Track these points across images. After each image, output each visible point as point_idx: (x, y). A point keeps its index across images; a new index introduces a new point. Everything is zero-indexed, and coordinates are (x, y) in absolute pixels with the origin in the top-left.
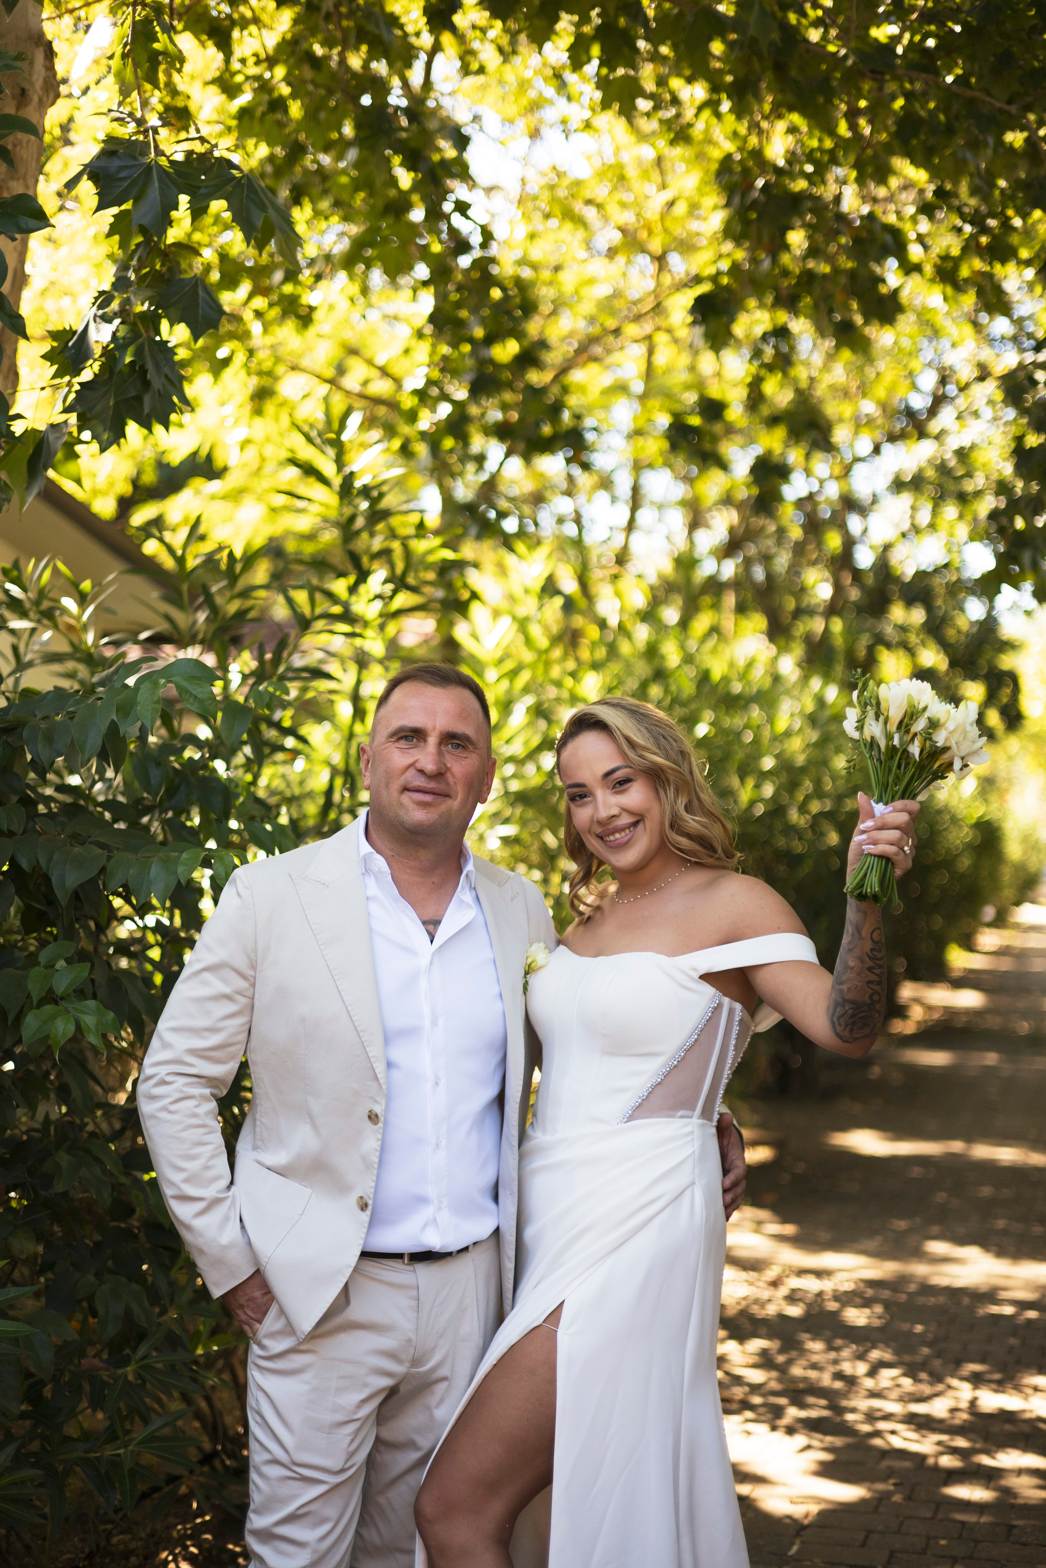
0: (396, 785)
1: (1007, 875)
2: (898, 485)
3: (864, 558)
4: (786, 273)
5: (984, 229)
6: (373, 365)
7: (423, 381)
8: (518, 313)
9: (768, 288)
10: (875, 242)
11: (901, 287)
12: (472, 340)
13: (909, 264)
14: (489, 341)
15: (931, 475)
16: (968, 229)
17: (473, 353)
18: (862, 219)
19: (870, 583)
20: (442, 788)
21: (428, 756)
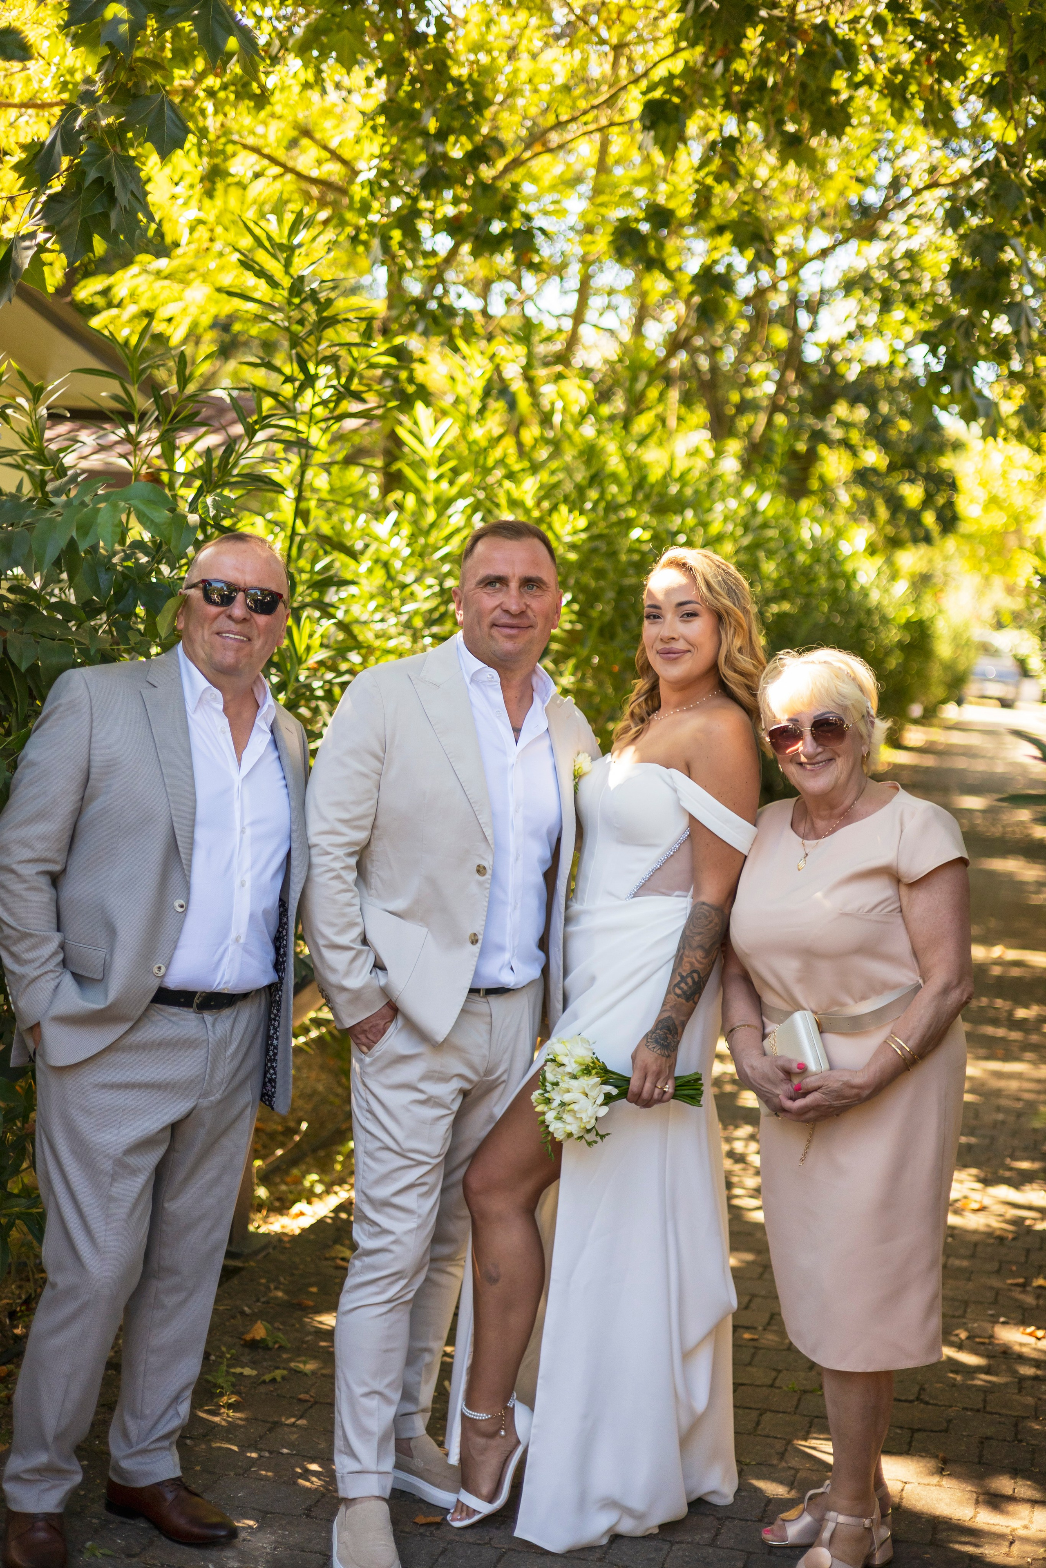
0: (487, 622)
1: (936, 672)
2: (848, 286)
3: (811, 354)
4: (739, 79)
5: (934, 46)
6: (325, 148)
7: (374, 172)
8: (470, 109)
9: (719, 92)
10: (825, 54)
11: (851, 98)
12: (425, 133)
13: (859, 78)
14: (442, 135)
15: (880, 276)
16: (919, 44)
17: (425, 147)
18: (815, 27)
19: (815, 378)
20: (524, 622)
21: (511, 598)
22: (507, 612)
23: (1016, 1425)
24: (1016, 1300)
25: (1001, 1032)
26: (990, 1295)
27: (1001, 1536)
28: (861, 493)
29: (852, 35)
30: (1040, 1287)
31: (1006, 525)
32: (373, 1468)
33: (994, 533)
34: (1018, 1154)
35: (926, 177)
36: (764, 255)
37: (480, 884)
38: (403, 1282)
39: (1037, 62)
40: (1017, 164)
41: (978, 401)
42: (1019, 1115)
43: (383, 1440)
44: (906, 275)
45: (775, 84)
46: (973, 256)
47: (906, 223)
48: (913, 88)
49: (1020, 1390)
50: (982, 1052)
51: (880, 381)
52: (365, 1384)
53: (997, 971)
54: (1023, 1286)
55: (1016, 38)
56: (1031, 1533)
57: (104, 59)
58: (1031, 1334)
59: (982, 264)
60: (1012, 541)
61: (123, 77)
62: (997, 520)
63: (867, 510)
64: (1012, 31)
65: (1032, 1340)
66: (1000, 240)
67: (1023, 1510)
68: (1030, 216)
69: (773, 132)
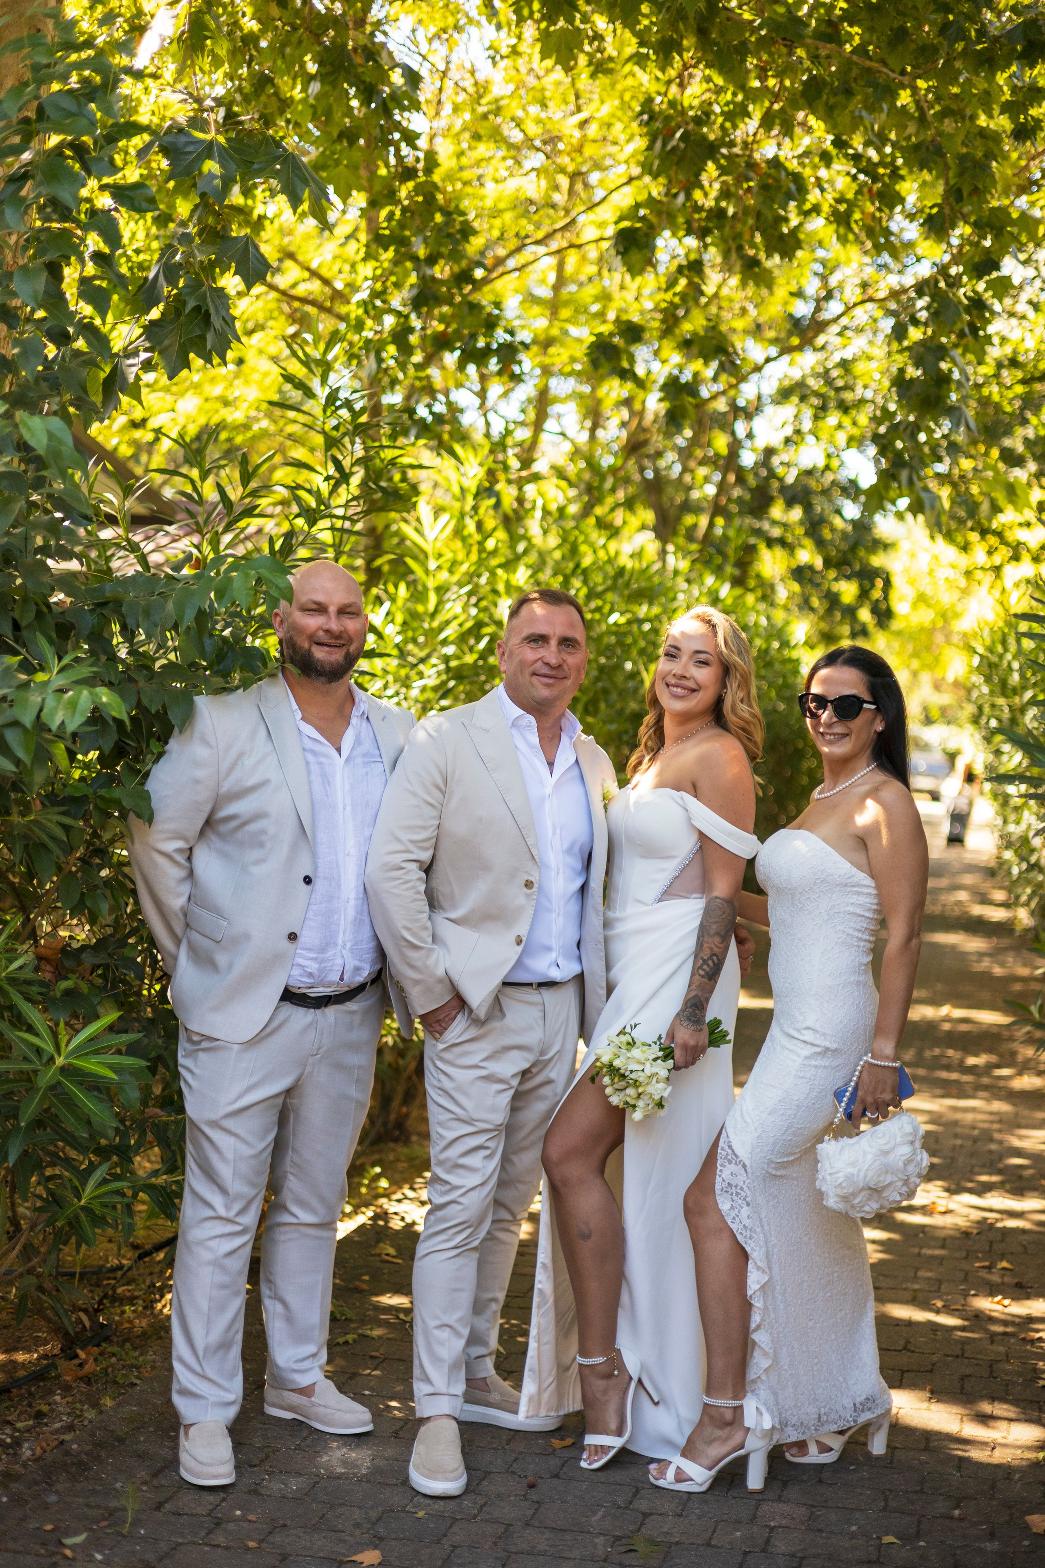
0: (528, 672)
2: (784, 394)
3: (748, 459)
4: (698, 209)
5: (875, 178)
6: (308, 269)
7: (368, 292)
8: (458, 236)
9: (681, 220)
10: (780, 187)
11: (801, 224)
12: (415, 258)
13: (808, 206)
14: (431, 260)
15: (814, 384)
16: (862, 177)
17: (417, 269)
18: (768, 162)
19: (752, 481)
20: (560, 674)
21: (551, 653)
22: (547, 664)
23: (991, 1366)
24: (983, 1279)
25: (954, 1076)
26: (961, 1275)
27: (985, 1444)
28: (796, 587)
29: (799, 169)
30: (1004, 1269)
31: (933, 622)
32: (444, 1391)
33: (922, 629)
34: (976, 1169)
35: (859, 290)
36: (728, 365)
37: (528, 896)
38: (469, 1231)
39: (970, 195)
40: (954, 283)
41: (924, 495)
42: (975, 1140)
43: (454, 1367)
44: (840, 383)
45: (735, 215)
46: (917, 365)
47: (840, 334)
48: (857, 216)
49: (992, 1342)
50: (938, 1091)
51: (813, 484)
52: (438, 1318)
53: (947, 1026)
54: (989, 1268)
55: (951, 174)
56: (1010, 1440)
57: (196, 206)
58: (998, 1303)
59: (924, 374)
60: (939, 638)
61: (210, 220)
62: (925, 617)
63: (805, 605)
64: (947, 167)
65: (1000, 1308)
66: (942, 352)
67: (1003, 1425)
68: (967, 331)
69: (734, 256)
